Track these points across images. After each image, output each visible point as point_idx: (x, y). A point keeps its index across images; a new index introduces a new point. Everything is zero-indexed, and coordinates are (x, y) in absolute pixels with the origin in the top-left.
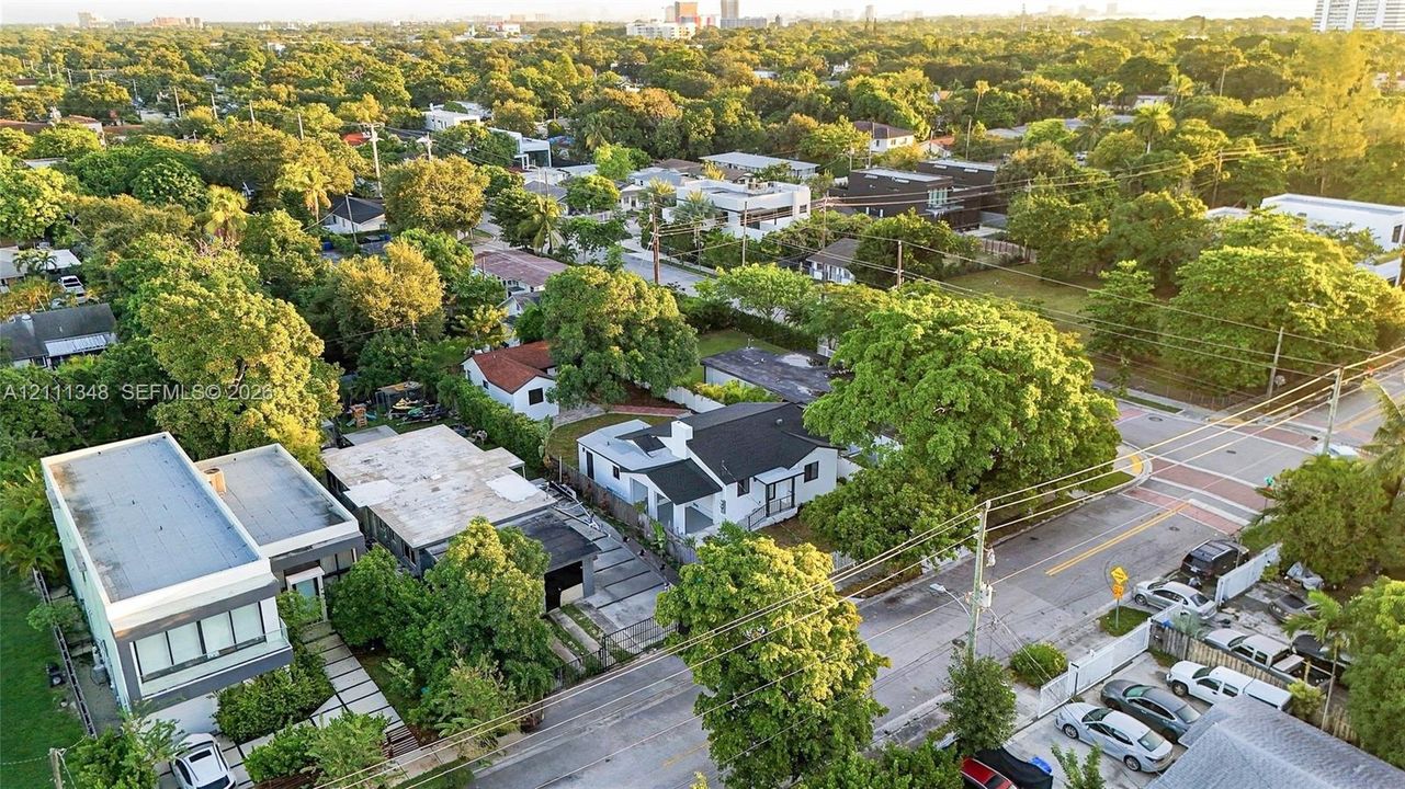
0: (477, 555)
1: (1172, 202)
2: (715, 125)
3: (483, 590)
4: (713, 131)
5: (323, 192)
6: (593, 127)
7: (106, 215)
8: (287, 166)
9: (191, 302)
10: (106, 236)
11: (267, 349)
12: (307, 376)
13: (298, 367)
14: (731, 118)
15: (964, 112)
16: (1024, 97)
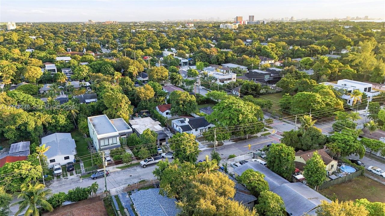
0: (147, 133)
1: (308, 81)
3: (147, 138)
4: (225, 58)
5: (137, 72)
6: (197, 57)
7: (97, 77)
8: (130, 66)
9: (110, 94)
10: (97, 81)
11: (121, 103)
12: (128, 107)
13: (126, 106)
14: (229, 55)
15: (291, 54)
16: (308, 50)
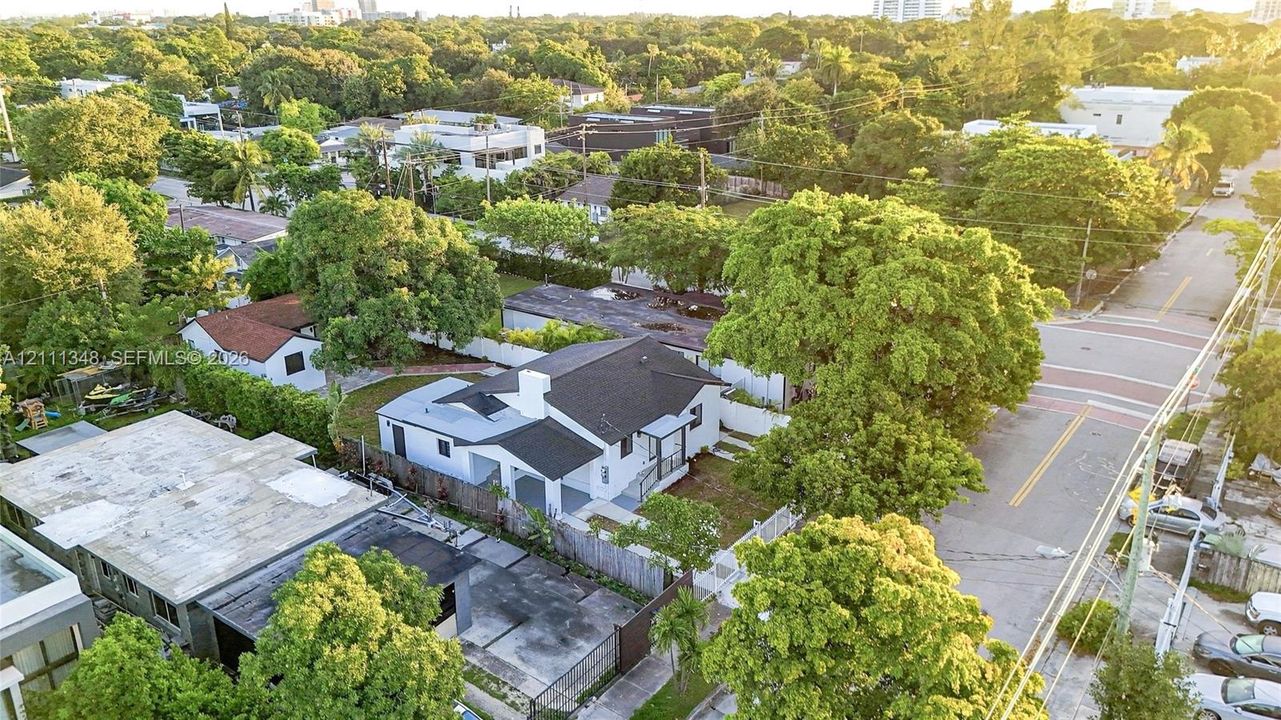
1: (914, 120)
2: (405, 83)
4: (404, 87)
6: (270, 86)
14: (421, 75)
15: (638, 74)
16: (689, 60)
